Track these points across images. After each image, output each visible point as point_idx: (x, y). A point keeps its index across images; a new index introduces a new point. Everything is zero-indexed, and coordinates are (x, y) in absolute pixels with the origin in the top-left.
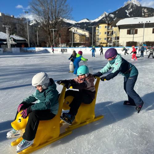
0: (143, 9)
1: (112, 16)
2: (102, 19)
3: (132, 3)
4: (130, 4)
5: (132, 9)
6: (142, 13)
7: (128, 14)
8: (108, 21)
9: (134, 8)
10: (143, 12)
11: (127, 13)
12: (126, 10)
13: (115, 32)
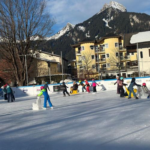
0: (131, 16)
1: (82, 28)
2: (64, 34)
3: (112, 7)
4: (108, 9)
5: (114, 17)
6: (129, 22)
7: (107, 25)
8: (76, 37)
9: (117, 15)
10: (131, 20)
11: (105, 23)
12: (103, 18)
13: (108, 55)
